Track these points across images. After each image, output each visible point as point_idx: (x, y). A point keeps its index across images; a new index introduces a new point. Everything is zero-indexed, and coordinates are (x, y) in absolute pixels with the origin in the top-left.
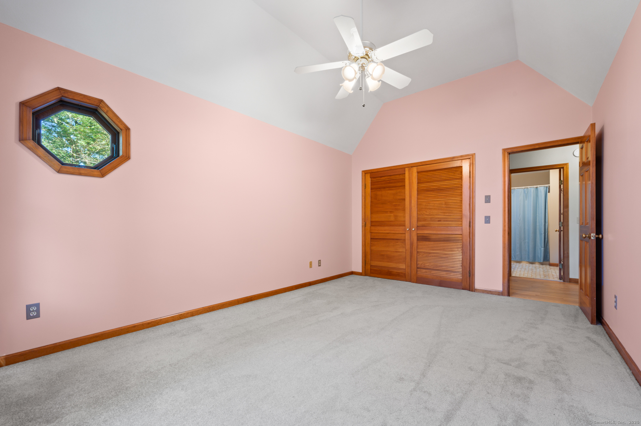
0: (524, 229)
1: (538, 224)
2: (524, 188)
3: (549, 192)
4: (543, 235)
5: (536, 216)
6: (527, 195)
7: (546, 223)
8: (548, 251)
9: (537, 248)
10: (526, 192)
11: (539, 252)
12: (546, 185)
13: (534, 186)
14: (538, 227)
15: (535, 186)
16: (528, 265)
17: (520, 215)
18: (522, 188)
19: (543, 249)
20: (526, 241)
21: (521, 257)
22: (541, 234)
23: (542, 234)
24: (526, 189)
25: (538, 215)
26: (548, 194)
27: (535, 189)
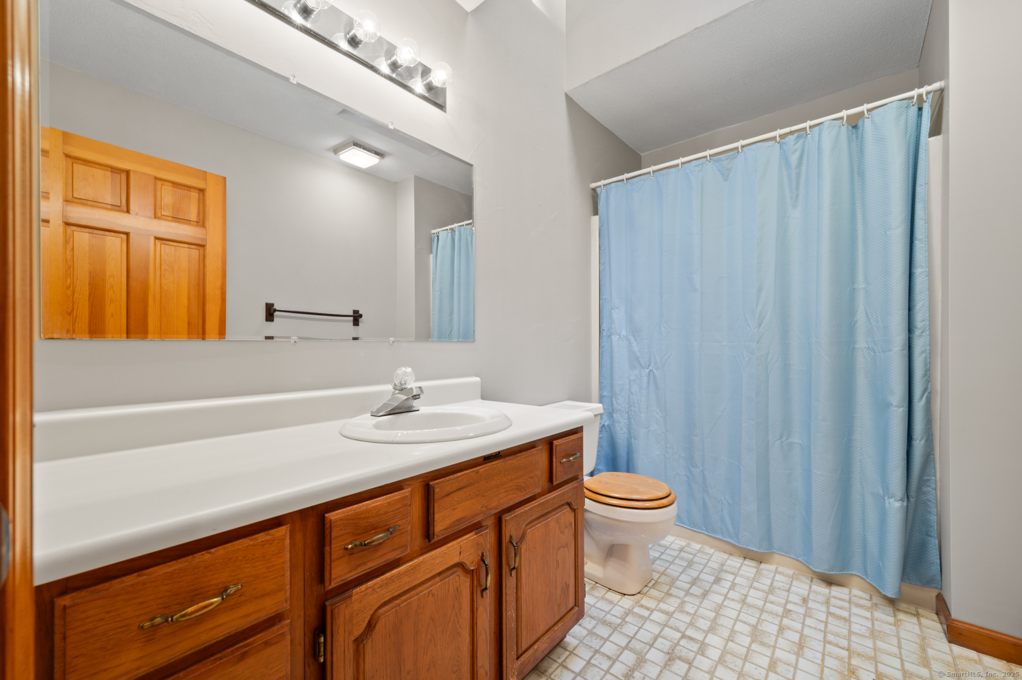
0: (786, 368)
1: (861, 343)
2: (782, 136)
3: (936, 129)
4: (898, 414)
5: (853, 292)
6: (798, 175)
7: (917, 332)
8: (933, 518)
9: (856, 486)
10: (794, 159)
11: (872, 517)
12: (915, 93)
13: (840, 111)
14: (862, 361)
15: (844, 113)
16: (801, 587)
17: (760, 290)
18: (774, 138)
19: (895, 506)
20: (796, 439)
21: (769, 530)
22: (882, 407)
23: (888, 405)
24: (791, 138)
25: (860, 284)
26: (932, 146)
27: (844, 129)
